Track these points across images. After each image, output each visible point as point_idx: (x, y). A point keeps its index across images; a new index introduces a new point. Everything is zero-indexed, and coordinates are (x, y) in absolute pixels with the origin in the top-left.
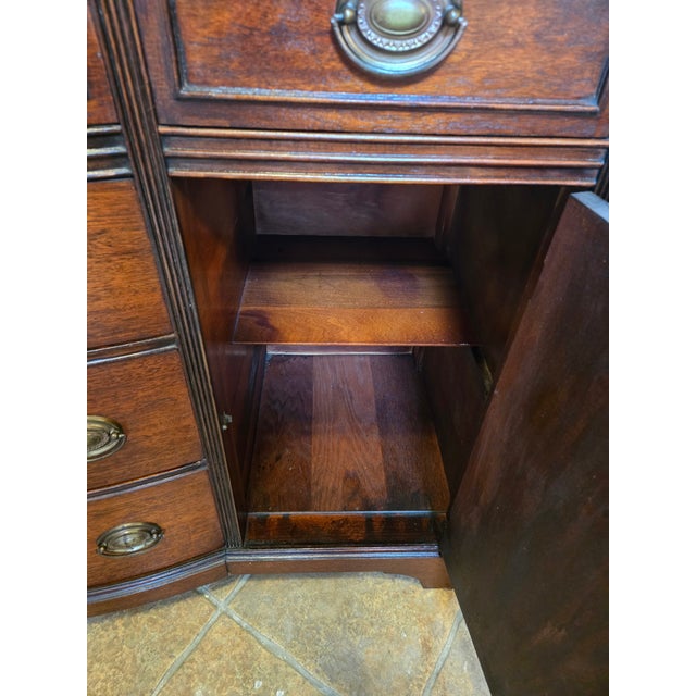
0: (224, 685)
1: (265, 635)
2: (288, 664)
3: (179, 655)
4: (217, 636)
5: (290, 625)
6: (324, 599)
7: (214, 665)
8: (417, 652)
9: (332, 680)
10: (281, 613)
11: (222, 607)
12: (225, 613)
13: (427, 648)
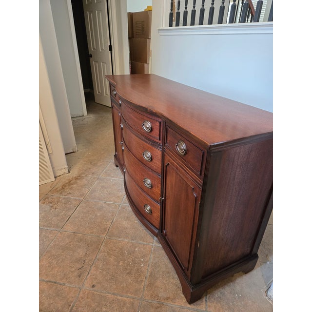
0: (140, 253)
1: (152, 256)
2: (149, 264)
3: (141, 242)
4: (147, 247)
5: (157, 260)
6: (166, 266)
7: (142, 249)
8: (165, 296)
9: (150, 276)
10: (158, 257)
11: (153, 245)
12: (152, 246)
13: (167, 299)
